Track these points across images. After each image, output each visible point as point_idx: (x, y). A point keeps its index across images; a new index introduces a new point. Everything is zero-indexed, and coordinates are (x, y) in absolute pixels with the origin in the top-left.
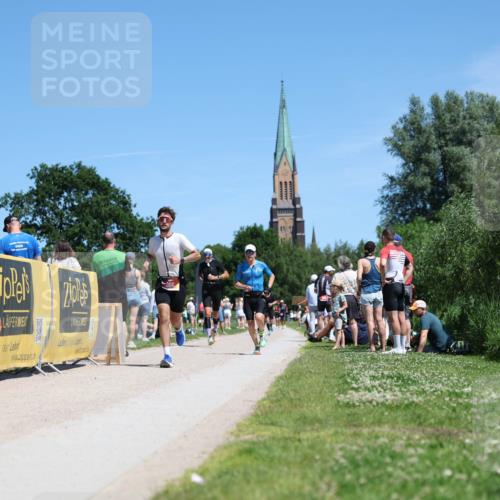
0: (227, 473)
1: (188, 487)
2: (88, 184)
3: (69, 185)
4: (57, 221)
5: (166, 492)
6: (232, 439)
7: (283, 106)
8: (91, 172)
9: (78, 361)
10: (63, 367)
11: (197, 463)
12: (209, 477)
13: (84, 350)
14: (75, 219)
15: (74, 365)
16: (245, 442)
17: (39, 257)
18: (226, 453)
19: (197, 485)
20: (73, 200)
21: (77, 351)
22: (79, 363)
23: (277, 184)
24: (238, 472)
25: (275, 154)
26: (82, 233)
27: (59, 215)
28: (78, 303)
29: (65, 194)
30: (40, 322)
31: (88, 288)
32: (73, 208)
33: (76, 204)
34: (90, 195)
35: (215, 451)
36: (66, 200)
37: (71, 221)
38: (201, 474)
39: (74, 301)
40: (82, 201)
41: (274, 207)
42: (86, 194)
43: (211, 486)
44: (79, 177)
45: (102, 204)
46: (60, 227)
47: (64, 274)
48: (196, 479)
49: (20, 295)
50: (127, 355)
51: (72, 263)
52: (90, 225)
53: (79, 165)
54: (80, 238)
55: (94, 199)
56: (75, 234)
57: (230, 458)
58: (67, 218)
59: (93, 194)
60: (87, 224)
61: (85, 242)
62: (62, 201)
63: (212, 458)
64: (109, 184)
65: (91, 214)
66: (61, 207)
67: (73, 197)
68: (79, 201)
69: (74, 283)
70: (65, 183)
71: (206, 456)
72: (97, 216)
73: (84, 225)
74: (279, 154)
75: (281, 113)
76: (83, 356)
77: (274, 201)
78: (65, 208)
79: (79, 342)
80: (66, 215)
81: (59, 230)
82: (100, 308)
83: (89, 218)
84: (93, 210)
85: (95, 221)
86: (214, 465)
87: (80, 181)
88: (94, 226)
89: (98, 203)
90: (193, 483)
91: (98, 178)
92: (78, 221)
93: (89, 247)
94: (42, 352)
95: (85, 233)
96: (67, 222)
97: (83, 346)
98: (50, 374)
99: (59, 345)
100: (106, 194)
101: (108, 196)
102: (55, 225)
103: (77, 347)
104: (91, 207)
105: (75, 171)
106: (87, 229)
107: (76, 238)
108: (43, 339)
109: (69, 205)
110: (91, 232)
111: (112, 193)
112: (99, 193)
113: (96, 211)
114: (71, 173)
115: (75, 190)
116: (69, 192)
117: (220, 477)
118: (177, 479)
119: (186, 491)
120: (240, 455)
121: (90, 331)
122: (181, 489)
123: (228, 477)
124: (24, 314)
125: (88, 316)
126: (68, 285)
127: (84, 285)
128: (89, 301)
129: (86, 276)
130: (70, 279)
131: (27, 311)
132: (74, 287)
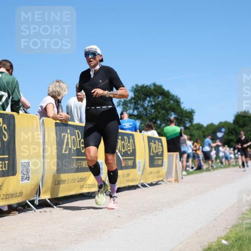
0: (240, 239)
1: (220, 246)
2: (159, 93)
3: (150, 94)
4: (144, 112)
5: (209, 248)
8: (160, 87)
9: (158, 182)
10: (151, 185)
11: (223, 234)
12: (230, 242)
13: (161, 176)
14: (153, 111)
15: (157, 184)
17: (138, 131)
18: (238, 229)
19: (225, 245)
20: (151, 102)
21: (158, 177)
22: (159, 183)
24: (246, 239)
26: (156, 118)
27: (145, 109)
28: (157, 153)
29: (148, 99)
30: (139, 163)
31: (162, 146)
32: (152, 106)
33: (153, 103)
34: (160, 99)
36: (149, 102)
37: (151, 112)
38: (226, 240)
39: (155, 152)
40: (156, 102)
42: (158, 98)
43: (232, 246)
44: (154, 90)
45: (166, 103)
46: (146, 115)
47: (150, 139)
48: (224, 242)
49: (129, 150)
50: (182, 178)
51: (153, 133)
52: (161, 114)
53: (154, 84)
54: (156, 120)
55: (162, 101)
56: (153, 118)
58: (149, 111)
59: (162, 98)
60: (159, 113)
61: (159, 122)
62: (147, 102)
63: (231, 231)
64: (169, 93)
65: (161, 108)
66: (146, 105)
67: (152, 100)
68: (155, 102)
69: (155, 143)
70: (148, 93)
71: (228, 230)
72: (164, 109)
73: (157, 113)
76: (161, 179)
78: (148, 106)
79: (158, 172)
80: (148, 109)
81: (146, 117)
82: (168, 155)
83: (160, 110)
84: (162, 106)
85: (163, 112)
86: (232, 235)
87: (155, 92)
88: (163, 114)
89: (164, 103)
90: (222, 244)
91: (164, 90)
92: (154, 112)
93: (160, 125)
94: (141, 177)
95: (158, 118)
96: (149, 112)
97: (161, 174)
98: (146, 188)
99: (149, 174)
100: (168, 98)
101: (169, 99)
102: (143, 114)
103: (158, 174)
104: (161, 105)
105: (152, 87)
106: (159, 116)
107: (154, 121)
108: (141, 171)
109: (150, 104)
110: (161, 117)
111: (171, 97)
112: (165, 98)
113: (163, 107)
114: (150, 88)
115: (152, 96)
116: (150, 97)
117: (236, 241)
118: (214, 242)
119: (219, 248)
120: (246, 230)
121: (164, 167)
122: (217, 247)
123: (241, 241)
124: (132, 159)
125: (163, 159)
126: (152, 144)
127: (160, 144)
128: (162, 152)
129: (160, 139)
130: (153, 141)
131: (133, 158)
132: (155, 145)
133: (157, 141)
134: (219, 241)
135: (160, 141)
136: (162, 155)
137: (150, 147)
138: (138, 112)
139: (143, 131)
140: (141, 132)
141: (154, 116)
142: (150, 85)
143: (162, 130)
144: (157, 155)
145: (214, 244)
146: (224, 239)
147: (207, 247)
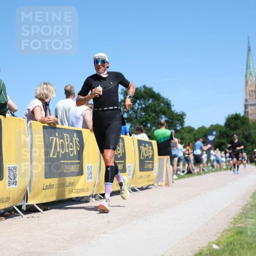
0: (231, 244)
1: (211, 251)
2: (149, 96)
3: (140, 97)
4: (134, 115)
5: (200, 253)
6: (232, 226)
7: (249, 50)
8: (151, 90)
10: (142, 189)
11: (214, 239)
12: (221, 246)
13: (152, 180)
14: (143, 114)
15: (147, 188)
16: (239, 227)
17: (128, 134)
18: (229, 233)
19: (216, 250)
20: (141, 104)
21: (148, 181)
22: (149, 187)
23: (248, 91)
24: (237, 243)
25: (246, 76)
26: (146, 121)
27: (135, 112)
28: (147, 157)
29: (138, 101)
30: (129, 167)
31: (152, 149)
32: (142, 108)
33: (143, 106)
34: (150, 101)
35: (223, 232)
36: (139, 104)
37: (141, 115)
38: (217, 245)
39: (146, 156)
40: (147, 104)
41: (246, 103)
42: (149, 100)
43: (224, 251)
44: (145, 92)
45: (157, 105)
46: (136, 118)
47: (140, 143)
48: (215, 247)
49: (119, 154)
50: (173, 182)
51: (144, 137)
52: (151, 117)
53: (144, 87)
54: (146, 123)
55: (153, 103)
56: (143, 121)
57: (232, 236)
58: (139, 113)
59: (153, 101)
60: (149, 116)
61: (149, 125)
62: (137, 105)
63: (222, 236)
64: (160, 95)
65: (151, 111)
66: (136, 108)
67: (142, 102)
68: (145, 105)
69: (145, 146)
70: (138, 96)
71: (219, 235)
72: (155, 111)
73: (147, 116)
74: (248, 76)
75: (248, 54)
76: (151, 183)
77: (246, 100)
78: (138, 109)
79: (149, 176)
80: (139, 112)
81: (136, 120)
82: (159, 159)
83: (150, 113)
84: (152, 109)
85: (154, 114)
86: (224, 240)
87: (145, 94)
88: (153, 117)
89: (155, 105)
90: (214, 249)
91: (154, 92)
92: (145, 115)
93: (151, 128)
94: (131, 181)
95: (148, 120)
96: (140, 115)
97: (151, 178)
98: (135, 193)
99: (139, 178)
100: (159, 100)
101: (160, 102)
102: (133, 117)
103: (148, 179)
104: (151, 107)
105: (143, 90)
106: (149, 118)
107: (144, 124)
108: (131, 175)
109: (140, 107)
110: (152, 120)
111: (162, 100)
112: (155, 100)
113: (154, 109)
114: (141, 91)
115: (143, 99)
116: (140, 100)
117: (227, 246)
118: (205, 247)
119: (210, 253)
120: (237, 235)
121: (154, 171)
122: (208, 252)
123: (232, 246)
124: (122, 163)
125: (153, 163)
126: (142, 148)
127: (150, 147)
128: (153, 155)
129: (151, 143)
130: (143, 144)
131: (123, 161)
132: (145, 148)
133: (147, 145)
134: (210, 246)
135: (151, 144)
136: (152, 159)
137: (140, 151)
138: (128, 115)
139: (133, 135)
140: (131, 135)
141: (144, 119)
142: (141, 88)
143: (153, 133)
144: (147, 158)
145: (205, 249)
146: (215, 243)
147: (198, 252)
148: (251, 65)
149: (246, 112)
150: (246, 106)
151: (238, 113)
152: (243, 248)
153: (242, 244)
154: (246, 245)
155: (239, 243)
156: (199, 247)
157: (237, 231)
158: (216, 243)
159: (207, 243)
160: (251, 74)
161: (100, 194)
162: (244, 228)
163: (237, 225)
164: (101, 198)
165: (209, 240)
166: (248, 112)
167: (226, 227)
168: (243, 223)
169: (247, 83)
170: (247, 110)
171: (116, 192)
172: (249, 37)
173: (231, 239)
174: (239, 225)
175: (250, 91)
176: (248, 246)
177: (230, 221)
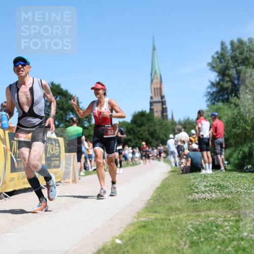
0: (133, 238)
1: (114, 246)
2: (57, 93)
5: (103, 249)
6: (135, 220)
7: (154, 49)
8: (58, 86)
11: (118, 233)
12: (124, 241)
13: (59, 177)
16: (142, 221)
18: (132, 228)
19: (119, 245)
23: (153, 89)
24: (139, 237)
25: (151, 74)
31: (59, 146)
34: (58, 99)
35: (127, 226)
38: (121, 239)
39: (52, 153)
41: (152, 101)
42: (56, 97)
43: (126, 245)
45: (64, 103)
48: (118, 241)
50: (80, 179)
52: (59, 114)
53: (52, 83)
55: (60, 100)
57: (134, 230)
59: (60, 98)
63: (126, 230)
64: (67, 92)
69: (52, 144)
71: (122, 230)
72: (62, 109)
74: (153, 74)
75: (153, 53)
76: (58, 180)
77: (151, 98)
78: (46, 106)
79: (56, 173)
82: (65, 156)
85: (61, 112)
86: (127, 234)
89: (62, 103)
91: (62, 90)
97: (58, 175)
100: (66, 97)
101: (67, 99)
104: (59, 105)
110: (59, 117)
111: (69, 97)
112: (63, 97)
113: (61, 107)
117: (130, 240)
118: (108, 242)
119: (113, 248)
120: (140, 228)
121: (61, 168)
122: (111, 247)
123: (134, 240)
125: (60, 160)
126: (49, 145)
127: (57, 145)
128: (60, 152)
129: (58, 140)
130: (50, 142)
132: (52, 146)
134: (113, 241)
136: (59, 156)
145: (109, 244)
146: (118, 238)
147: (102, 247)
148: (156, 63)
149: (151, 110)
150: (151, 104)
151: (144, 110)
152: (144, 242)
153: (144, 238)
154: (147, 238)
155: (141, 236)
156: (103, 243)
157: (140, 225)
158: (120, 237)
159: (111, 238)
160: (156, 72)
161: (5, 193)
162: (146, 222)
163: (140, 220)
164: (6, 197)
165: (112, 235)
166: (153, 109)
167: (130, 222)
168: (146, 217)
169: (152, 81)
170: (152, 107)
171: (22, 189)
172: (153, 37)
173: (134, 233)
174: (143, 219)
175: (154, 89)
176: (149, 239)
177: (134, 216)
